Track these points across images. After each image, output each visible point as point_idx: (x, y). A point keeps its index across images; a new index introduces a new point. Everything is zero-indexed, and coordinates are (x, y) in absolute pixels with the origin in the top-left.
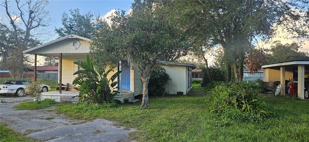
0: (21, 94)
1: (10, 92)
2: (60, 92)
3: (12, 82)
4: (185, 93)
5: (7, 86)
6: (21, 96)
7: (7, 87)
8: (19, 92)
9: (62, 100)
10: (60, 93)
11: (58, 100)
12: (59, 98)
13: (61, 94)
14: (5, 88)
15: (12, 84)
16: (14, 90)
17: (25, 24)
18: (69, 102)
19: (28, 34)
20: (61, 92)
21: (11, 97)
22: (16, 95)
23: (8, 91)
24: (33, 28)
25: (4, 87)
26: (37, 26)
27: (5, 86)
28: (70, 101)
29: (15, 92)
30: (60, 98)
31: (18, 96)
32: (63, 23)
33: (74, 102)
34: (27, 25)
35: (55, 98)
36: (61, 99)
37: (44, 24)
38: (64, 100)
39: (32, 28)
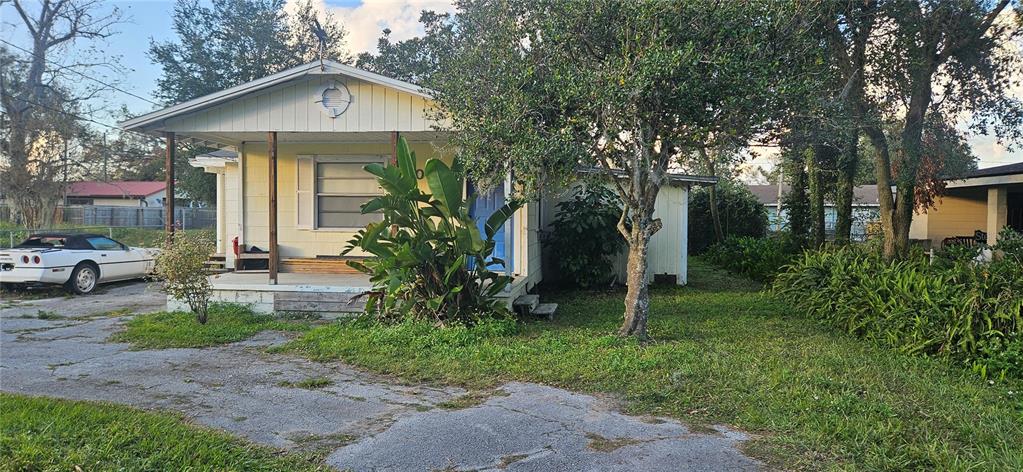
0: (87, 284)
1: (52, 277)
2: (271, 278)
3: (48, 240)
4: (683, 279)
5: (36, 254)
6: (86, 293)
7: (37, 260)
8: (82, 275)
9: (283, 308)
10: (273, 281)
11: (266, 307)
12: (270, 298)
13: (276, 283)
14: (31, 263)
15: (50, 246)
16: (62, 268)
17: (30, 26)
18: (310, 314)
19: (40, 64)
20: (273, 277)
21: (54, 297)
22: (69, 289)
23: (44, 273)
24: (56, 42)
25: (26, 259)
26: (67, 37)
27: (29, 253)
28: (312, 309)
29: (66, 275)
30: (272, 301)
31: (79, 293)
32: (180, 27)
33: (328, 316)
34: (37, 30)
35: (253, 298)
36: (277, 303)
37: (93, 28)
38: (291, 307)
39: (51, 44)
